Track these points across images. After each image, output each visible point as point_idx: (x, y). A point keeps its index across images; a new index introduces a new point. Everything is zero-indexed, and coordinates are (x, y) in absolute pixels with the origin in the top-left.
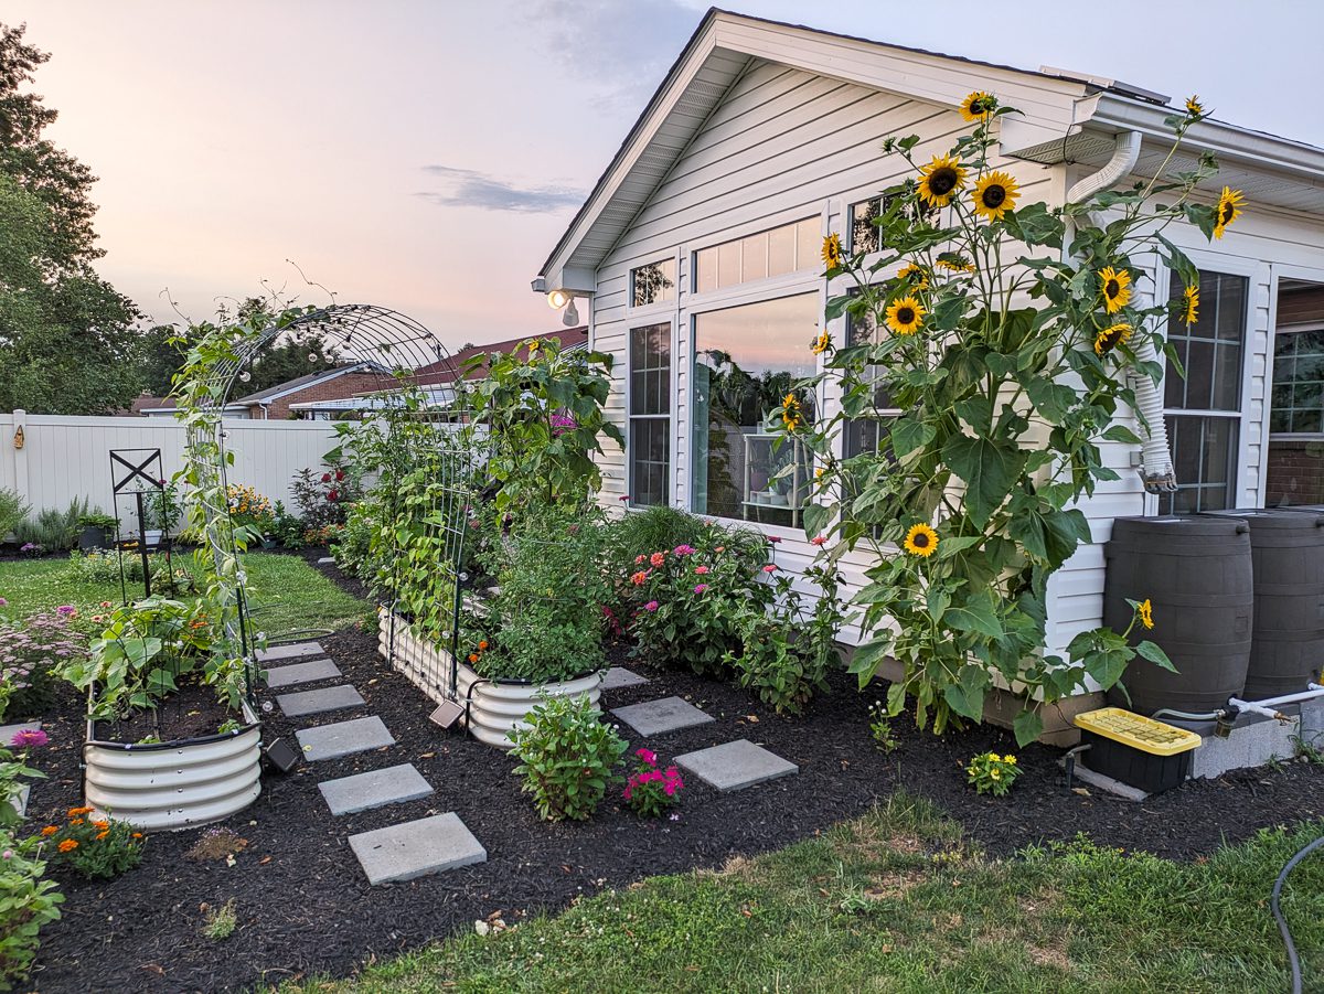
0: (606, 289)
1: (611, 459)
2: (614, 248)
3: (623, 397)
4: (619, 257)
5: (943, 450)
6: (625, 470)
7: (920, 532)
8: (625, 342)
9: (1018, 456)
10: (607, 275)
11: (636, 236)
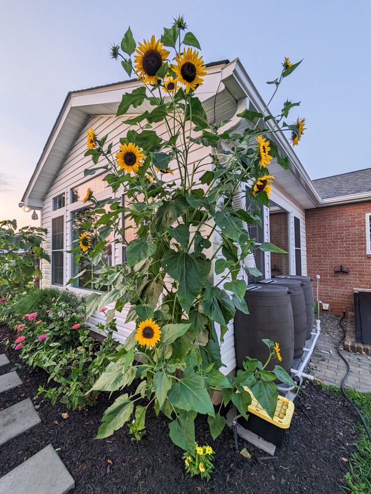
0: (45, 206)
1: (46, 267)
2: (47, 192)
3: (50, 244)
4: (49, 195)
5: (162, 260)
6: (50, 271)
7: (147, 326)
8: (50, 224)
9: (206, 263)
10: (46, 202)
11: (53, 187)
